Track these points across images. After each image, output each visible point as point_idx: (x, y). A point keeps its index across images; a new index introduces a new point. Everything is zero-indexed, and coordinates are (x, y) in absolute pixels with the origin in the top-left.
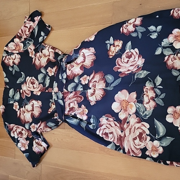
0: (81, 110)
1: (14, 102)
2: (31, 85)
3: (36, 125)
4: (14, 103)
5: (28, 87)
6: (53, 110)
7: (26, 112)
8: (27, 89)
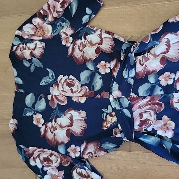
0: (161, 123)
1: (34, 114)
2: (67, 88)
3: (78, 147)
4: (34, 116)
5: (62, 91)
6: (111, 125)
7: (58, 127)
8: (61, 94)
